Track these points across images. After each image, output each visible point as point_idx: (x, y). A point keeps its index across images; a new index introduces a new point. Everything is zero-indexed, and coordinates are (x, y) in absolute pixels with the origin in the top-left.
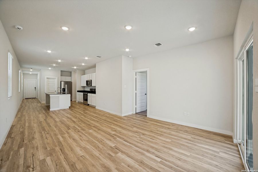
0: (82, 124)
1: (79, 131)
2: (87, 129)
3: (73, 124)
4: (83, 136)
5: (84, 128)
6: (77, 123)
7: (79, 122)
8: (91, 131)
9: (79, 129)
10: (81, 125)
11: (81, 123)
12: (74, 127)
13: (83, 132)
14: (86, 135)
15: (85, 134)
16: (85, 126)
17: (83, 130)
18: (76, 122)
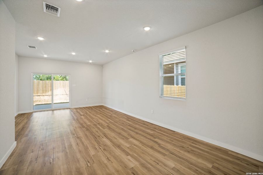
0: (95, 132)
1: (99, 124)
2: (92, 125)
3: (106, 132)
4: (96, 121)
5: (94, 127)
6: (101, 134)
7: (98, 135)
8: (89, 124)
9: (98, 126)
10: (97, 129)
11: (97, 133)
12: (104, 128)
13: (95, 123)
14: (93, 121)
15: (95, 122)
16: (92, 129)
17: (95, 125)
18: (103, 136)
